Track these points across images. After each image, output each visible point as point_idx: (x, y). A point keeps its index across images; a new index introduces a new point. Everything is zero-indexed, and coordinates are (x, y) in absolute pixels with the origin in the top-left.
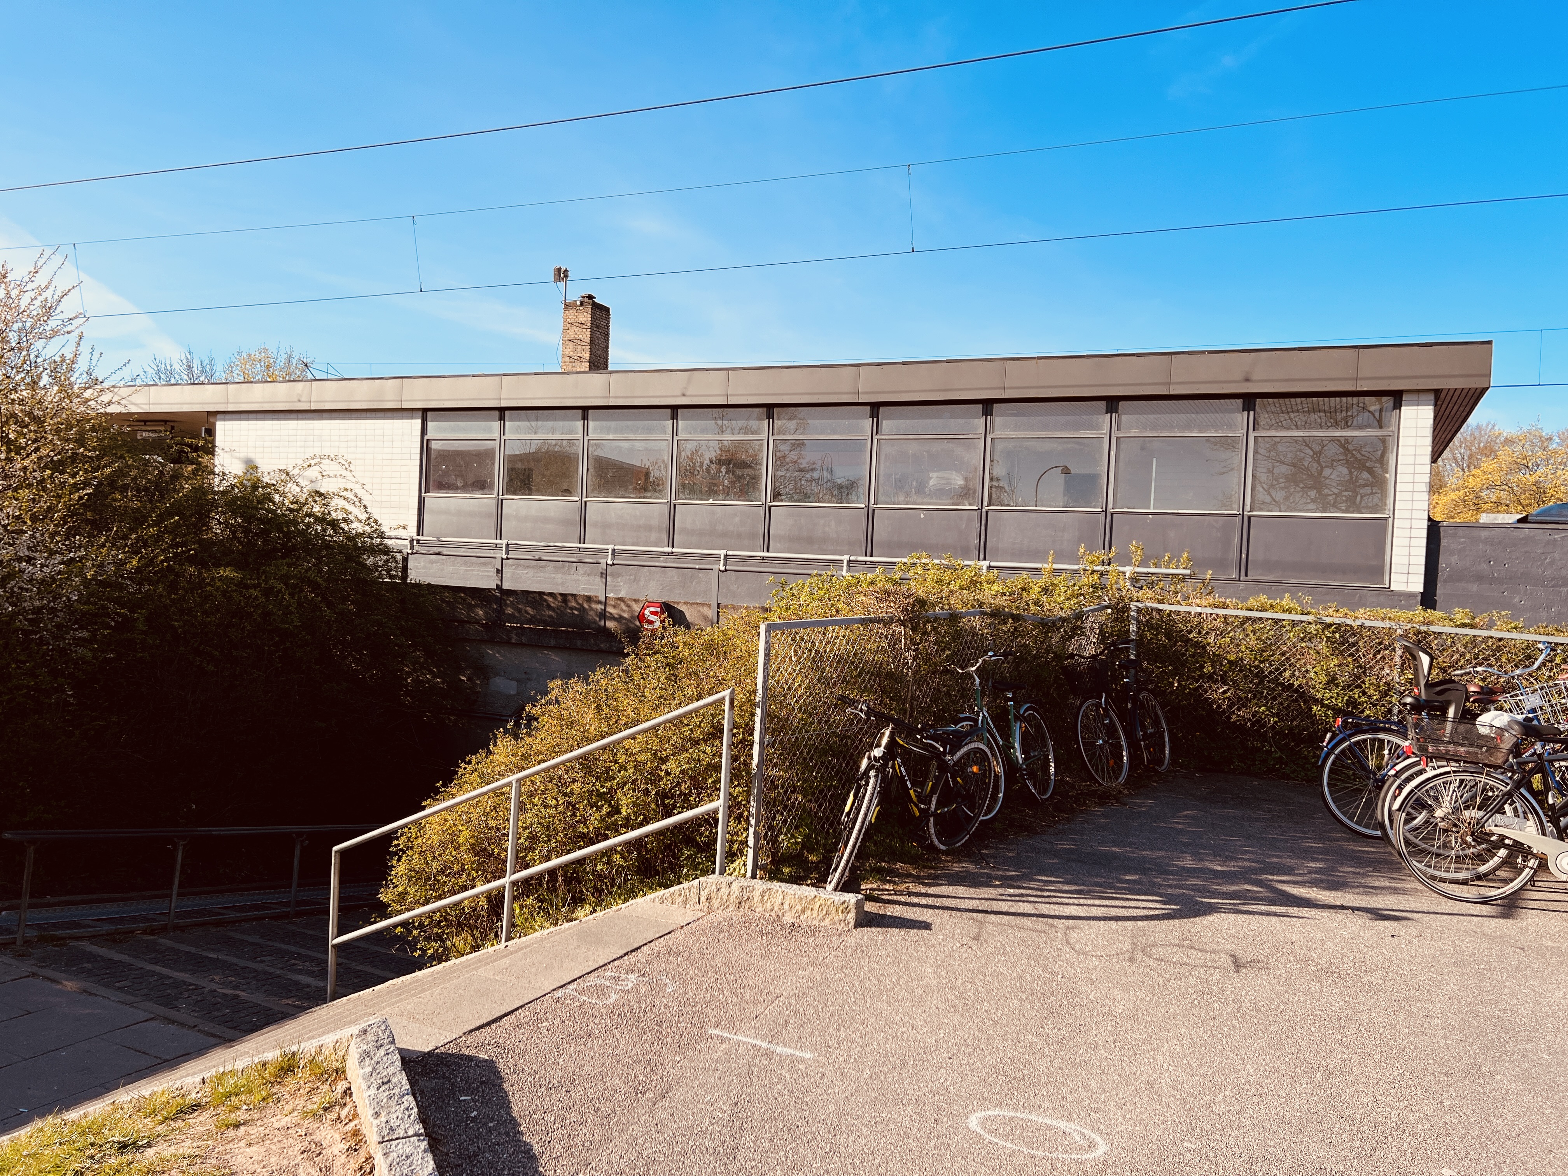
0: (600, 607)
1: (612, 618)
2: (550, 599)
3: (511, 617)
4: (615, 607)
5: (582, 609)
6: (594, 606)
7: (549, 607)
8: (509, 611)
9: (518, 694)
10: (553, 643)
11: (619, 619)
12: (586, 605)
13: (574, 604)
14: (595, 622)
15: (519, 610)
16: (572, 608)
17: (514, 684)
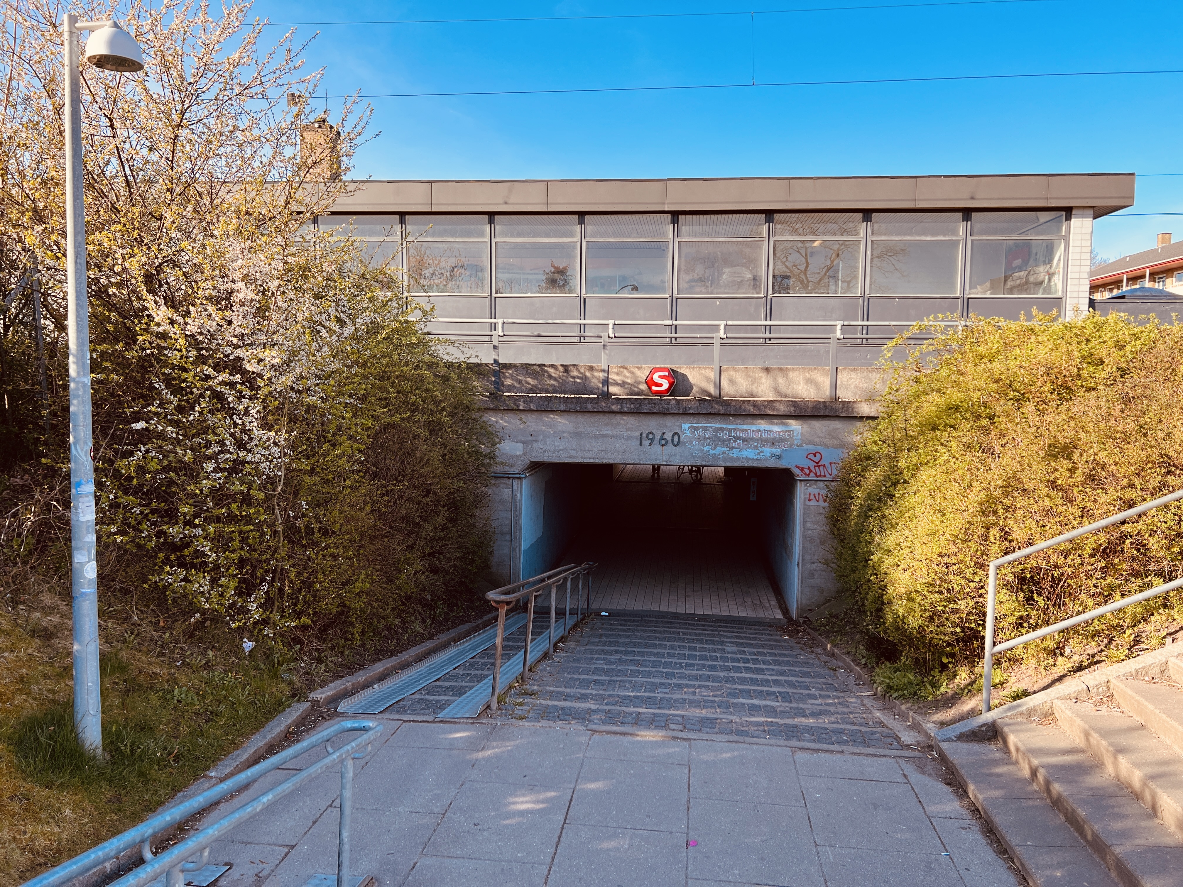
0: (602, 375)
1: (616, 384)
2: (551, 370)
3: (510, 388)
4: (617, 374)
5: (585, 378)
6: (596, 374)
7: (550, 377)
8: (508, 382)
9: (525, 454)
10: (563, 407)
11: (623, 385)
12: (588, 374)
13: (575, 373)
14: (598, 388)
15: (520, 382)
16: (574, 377)
17: (520, 445)
